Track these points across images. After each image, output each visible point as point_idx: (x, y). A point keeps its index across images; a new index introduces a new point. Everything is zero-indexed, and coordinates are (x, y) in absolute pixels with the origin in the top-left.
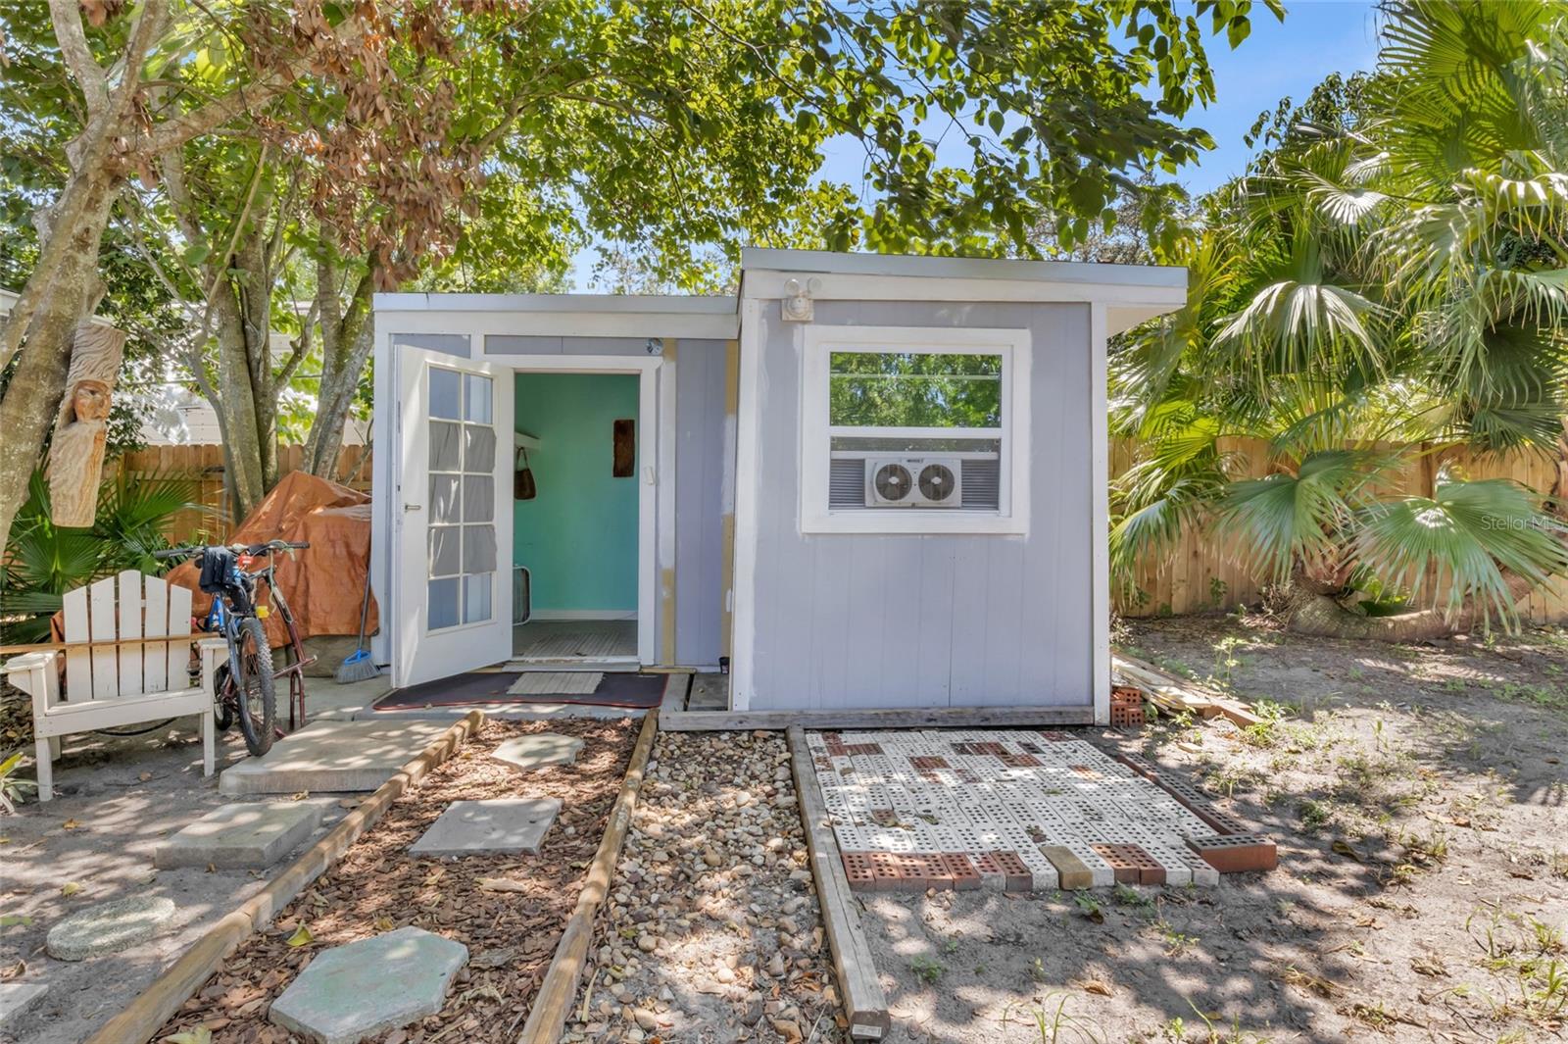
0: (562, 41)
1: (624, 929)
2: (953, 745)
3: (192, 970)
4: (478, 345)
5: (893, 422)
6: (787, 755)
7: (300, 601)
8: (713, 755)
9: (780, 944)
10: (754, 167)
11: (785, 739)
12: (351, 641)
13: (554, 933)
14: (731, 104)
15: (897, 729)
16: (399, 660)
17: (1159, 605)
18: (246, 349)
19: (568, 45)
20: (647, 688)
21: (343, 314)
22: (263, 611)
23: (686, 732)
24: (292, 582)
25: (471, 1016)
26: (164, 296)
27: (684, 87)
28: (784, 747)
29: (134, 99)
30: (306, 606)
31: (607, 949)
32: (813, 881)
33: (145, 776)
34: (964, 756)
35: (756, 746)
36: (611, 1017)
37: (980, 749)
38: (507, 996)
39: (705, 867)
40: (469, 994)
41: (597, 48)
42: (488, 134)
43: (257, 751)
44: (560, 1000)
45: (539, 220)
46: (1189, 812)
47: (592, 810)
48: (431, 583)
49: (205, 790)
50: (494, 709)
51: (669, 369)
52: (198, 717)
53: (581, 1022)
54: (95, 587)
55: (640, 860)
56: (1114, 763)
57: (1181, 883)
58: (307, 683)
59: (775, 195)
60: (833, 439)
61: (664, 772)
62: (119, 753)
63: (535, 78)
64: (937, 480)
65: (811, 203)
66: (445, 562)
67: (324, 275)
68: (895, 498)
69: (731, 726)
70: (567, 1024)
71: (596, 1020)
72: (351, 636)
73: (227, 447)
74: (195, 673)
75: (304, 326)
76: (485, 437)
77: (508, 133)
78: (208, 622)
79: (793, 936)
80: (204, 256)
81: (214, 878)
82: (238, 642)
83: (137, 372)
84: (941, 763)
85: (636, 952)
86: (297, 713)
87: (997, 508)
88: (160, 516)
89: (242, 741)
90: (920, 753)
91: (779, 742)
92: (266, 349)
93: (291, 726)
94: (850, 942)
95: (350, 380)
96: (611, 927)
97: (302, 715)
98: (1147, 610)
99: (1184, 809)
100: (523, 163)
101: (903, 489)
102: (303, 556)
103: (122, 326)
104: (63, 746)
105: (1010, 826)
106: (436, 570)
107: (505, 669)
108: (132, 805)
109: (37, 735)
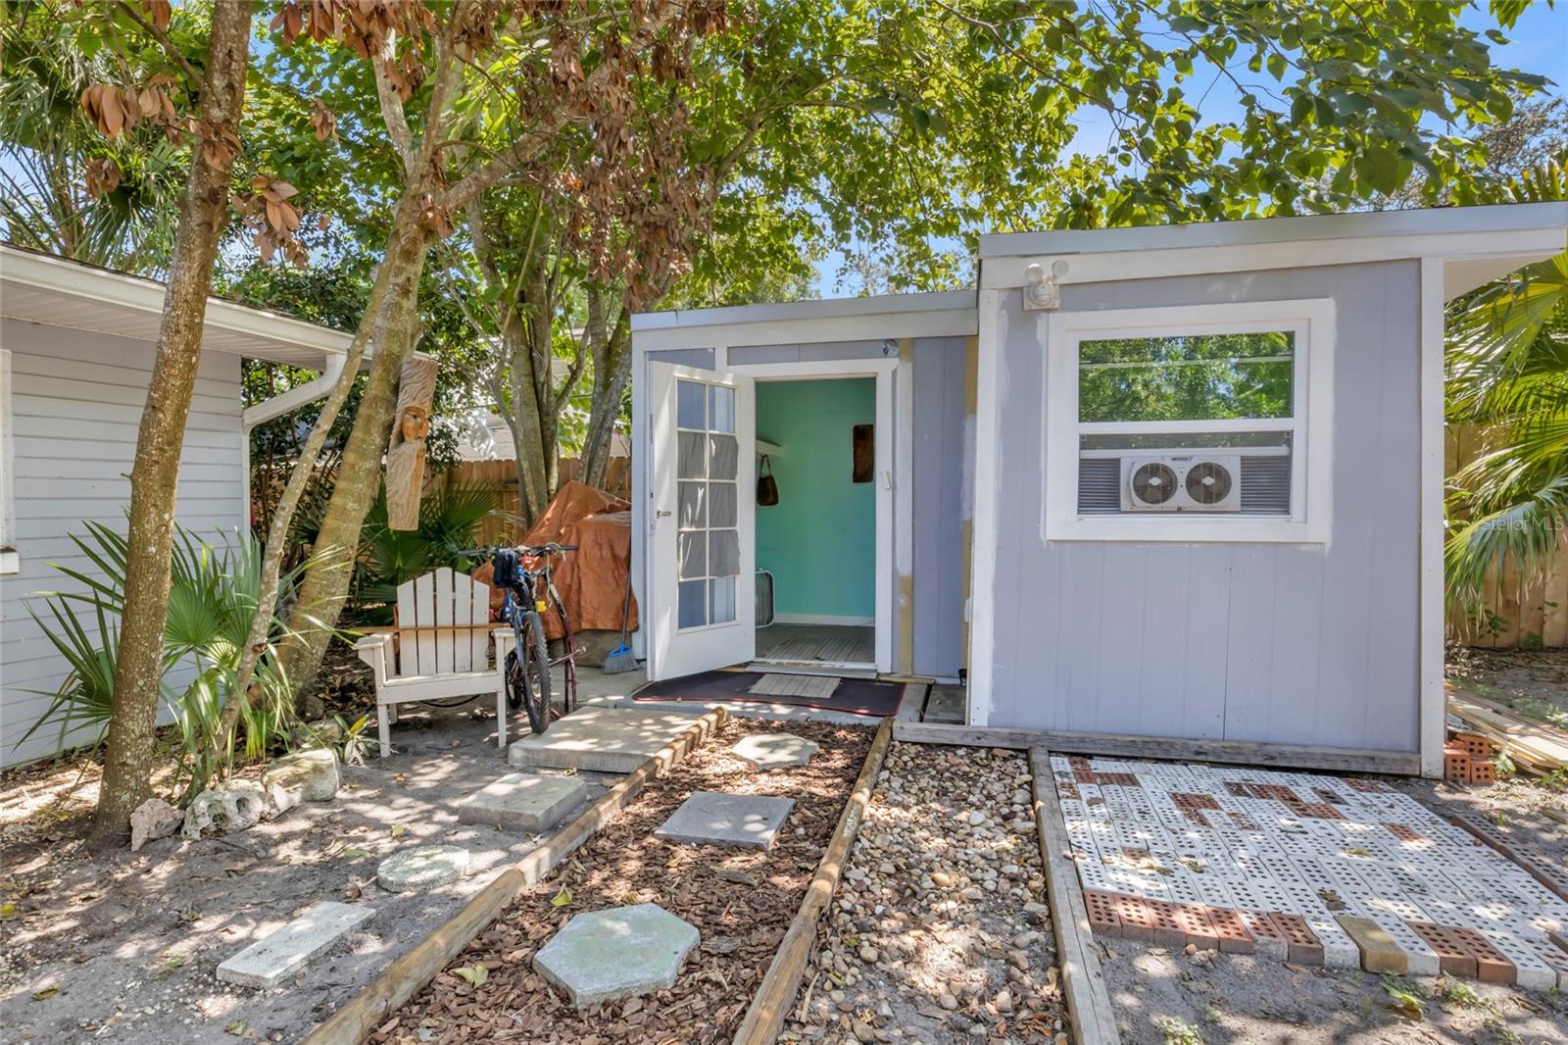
0: (799, 49)
1: (847, 936)
2: (1227, 784)
3: (476, 914)
4: (721, 357)
5: (1162, 417)
6: (1027, 777)
7: (574, 597)
8: (947, 770)
9: (1009, 979)
10: (998, 148)
11: (1027, 759)
12: (615, 635)
13: (779, 930)
14: (971, 86)
15: (1158, 760)
16: (653, 655)
17: (1523, 635)
18: (533, 374)
19: (805, 52)
20: (884, 695)
21: (609, 337)
22: (541, 606)
23: (922, 744)
24: (568, 581)
25: (699, 997)
26: (472, 334)
27: (922, 75)
28: (1025, 769)
29: (432, 161)
30: (579, 602)
31: (828, 954)
32: (1050, 916)
33: (456, 742)
34: (1241, 799)
35: (994, 764)
36: (830, 1023)
37: (1262, 792)
38: (732, 983)
39: (933, 885)
40: (697, 975)
41: (834, 50)
42: (731, 153)
43: (538, 729)
44: (779, 997)
45: (780, 231)
46: (1557, 899)
47: (822, 813)
48: (680, 584)
49: (497, 759)
50: (735, 706)
51: (905, 371)
52: (495, 695)
53: (799, 1022)
54: (419, 580)
55: (867, 870)
56: (1447, 825)
57: (1540, 987)
58: (579, 672)
59: (1020, 177)
60: (1082, 437)
61: (896, 783)
62: (438, 721)
63: (774, 89)
64: (1208, 481)
65: (1062, 180)
66: (693, 565)
67: (594, 301)
68: (1157, 502)
69: (968, 741)
70: (786, 1021)
71: (814, 1023)
72: (615, 631)
73: (519, 460)
74: (492, 658)
75: (578, 351)
76: (728, 446)
77: (752, 148)
78: (503, 613)
79: (1024, 972)
80: (499, 294)
81: (501, 836)
82: (522, 631)
83: (456, 397)
84: (1211, 804)
85: (858, 962)
86: (570, 698)
87: (1287, 512)
88: (471, 522)
89: (527, 720)
90: (1184, 790)
91: (1020, 762)
92: (548, 373)
93: (567, 709)
94: (1088, 991)
95: (614, 397)
96: (835, 933)
97: (574, 700)
98: (1504, 639)
99: (1549, 893)
100: (764, 175)
101: (1167, 491)
102: (576, 557)
103: (444, 359)
104: (399, 712)
105: (1298, 886)
106: (686, 572)
107: (748, 669)
108: (446, 767)
109: (379, 702)
